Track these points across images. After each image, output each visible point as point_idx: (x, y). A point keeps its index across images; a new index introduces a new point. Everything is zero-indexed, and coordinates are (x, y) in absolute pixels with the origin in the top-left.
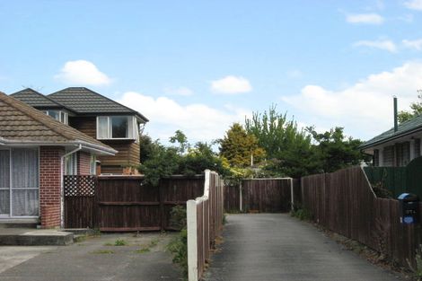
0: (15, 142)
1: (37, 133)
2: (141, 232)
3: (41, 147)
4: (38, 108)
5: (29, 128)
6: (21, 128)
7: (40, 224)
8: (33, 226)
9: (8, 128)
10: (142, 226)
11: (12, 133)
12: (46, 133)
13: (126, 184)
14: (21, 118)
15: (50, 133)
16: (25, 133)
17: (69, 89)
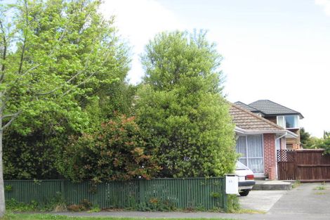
0: (250, 131)
1: (262, 126)
2: (326, 182)
3: (264, 134)
4: (253, 112)
5: (256, 123)
6: (252, 123)
7: (268, 178)
8: (263, 179)
9: (244, 124)
10: (323, 178)
11: (247, 127)
12: (266, 126)
13: (313, 154)
14: (250, 118)
15: (269, 126)
16: (255, 126)
17: (259, 101)
